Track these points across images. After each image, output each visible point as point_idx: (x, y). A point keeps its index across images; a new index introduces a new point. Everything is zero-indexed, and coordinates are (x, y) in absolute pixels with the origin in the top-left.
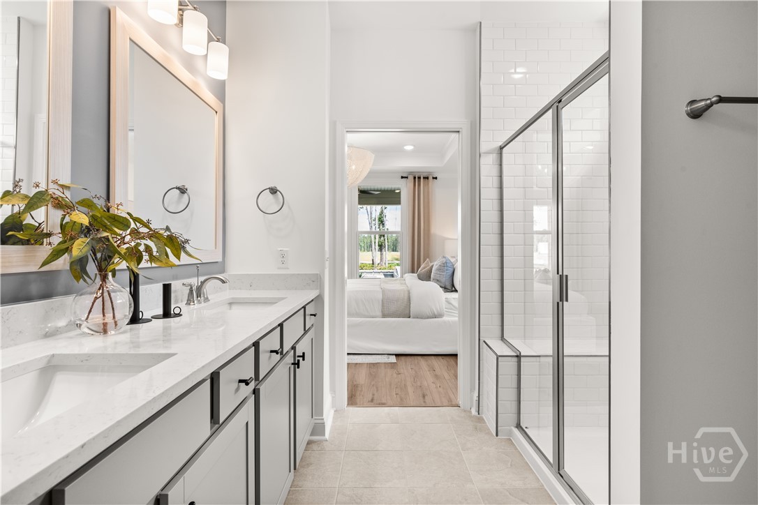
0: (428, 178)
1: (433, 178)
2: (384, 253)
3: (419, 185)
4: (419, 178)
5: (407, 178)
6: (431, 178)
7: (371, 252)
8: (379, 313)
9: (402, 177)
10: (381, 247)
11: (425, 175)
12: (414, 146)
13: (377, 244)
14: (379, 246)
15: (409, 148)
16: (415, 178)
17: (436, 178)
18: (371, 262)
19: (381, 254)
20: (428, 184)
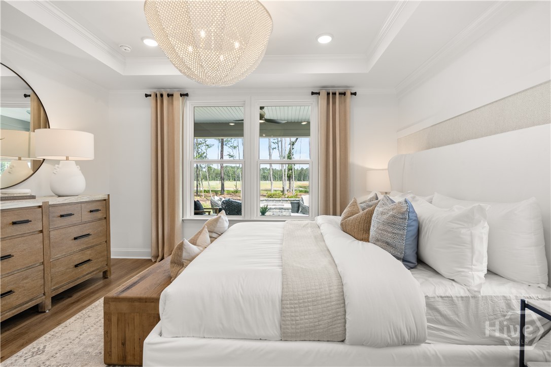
0: (344, 94)
1: (352, 94)
2: (292, 182)
3: (334, 103)
4: (334, 94)
5: (319, 93)
6: (348, 94)
7: (281, 182)
8: (275, 331)
9: (313, 93)
10: (289, 178)
11: (342, 91)
12: (332, 36)
13: (286, 176)
14: (287, 177)
15: (325, 40)
16: (328, 94)
17: (355, 94)
18: (282, 189)
19: (290, 183)
20: (345, 101)
